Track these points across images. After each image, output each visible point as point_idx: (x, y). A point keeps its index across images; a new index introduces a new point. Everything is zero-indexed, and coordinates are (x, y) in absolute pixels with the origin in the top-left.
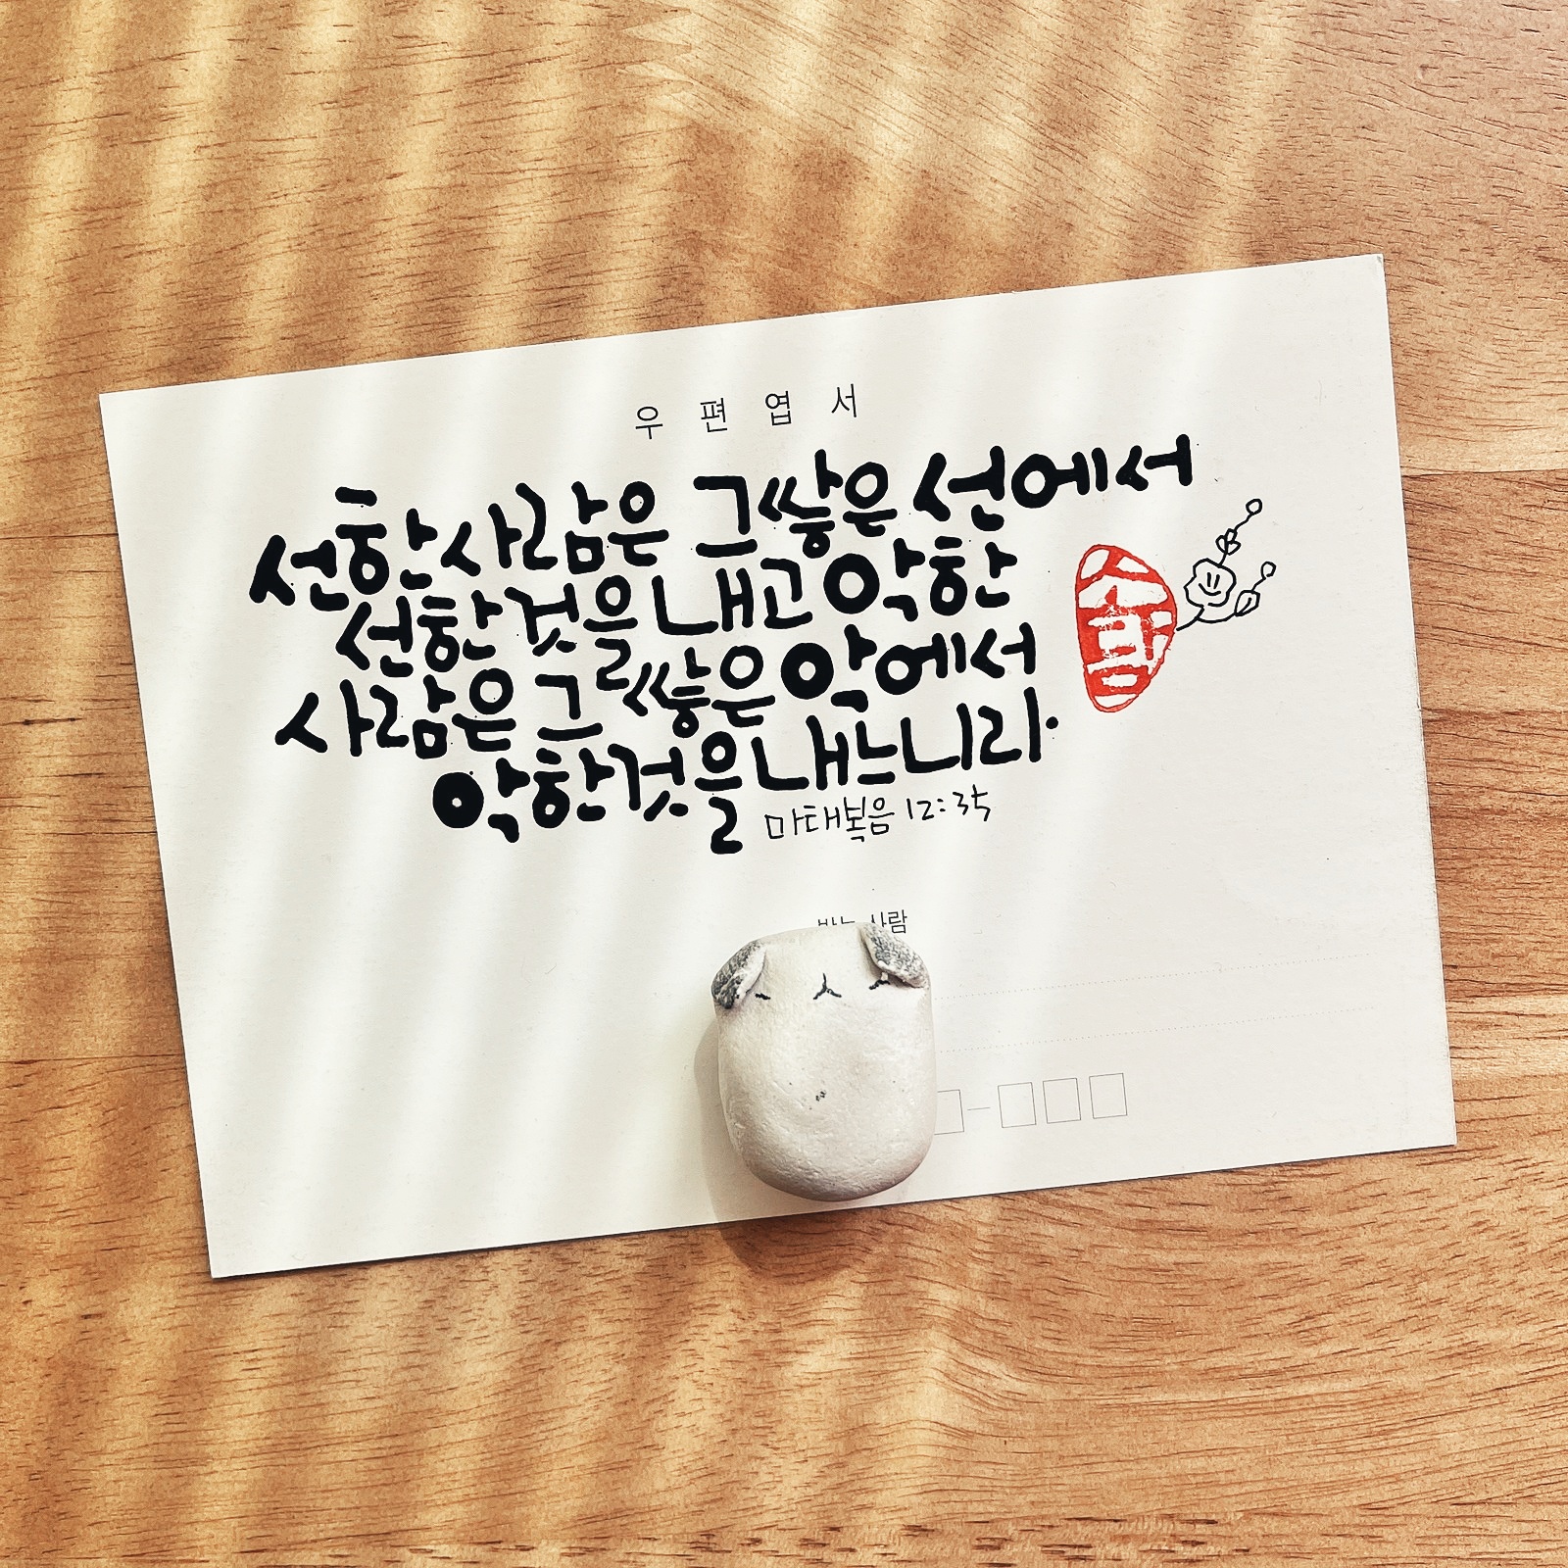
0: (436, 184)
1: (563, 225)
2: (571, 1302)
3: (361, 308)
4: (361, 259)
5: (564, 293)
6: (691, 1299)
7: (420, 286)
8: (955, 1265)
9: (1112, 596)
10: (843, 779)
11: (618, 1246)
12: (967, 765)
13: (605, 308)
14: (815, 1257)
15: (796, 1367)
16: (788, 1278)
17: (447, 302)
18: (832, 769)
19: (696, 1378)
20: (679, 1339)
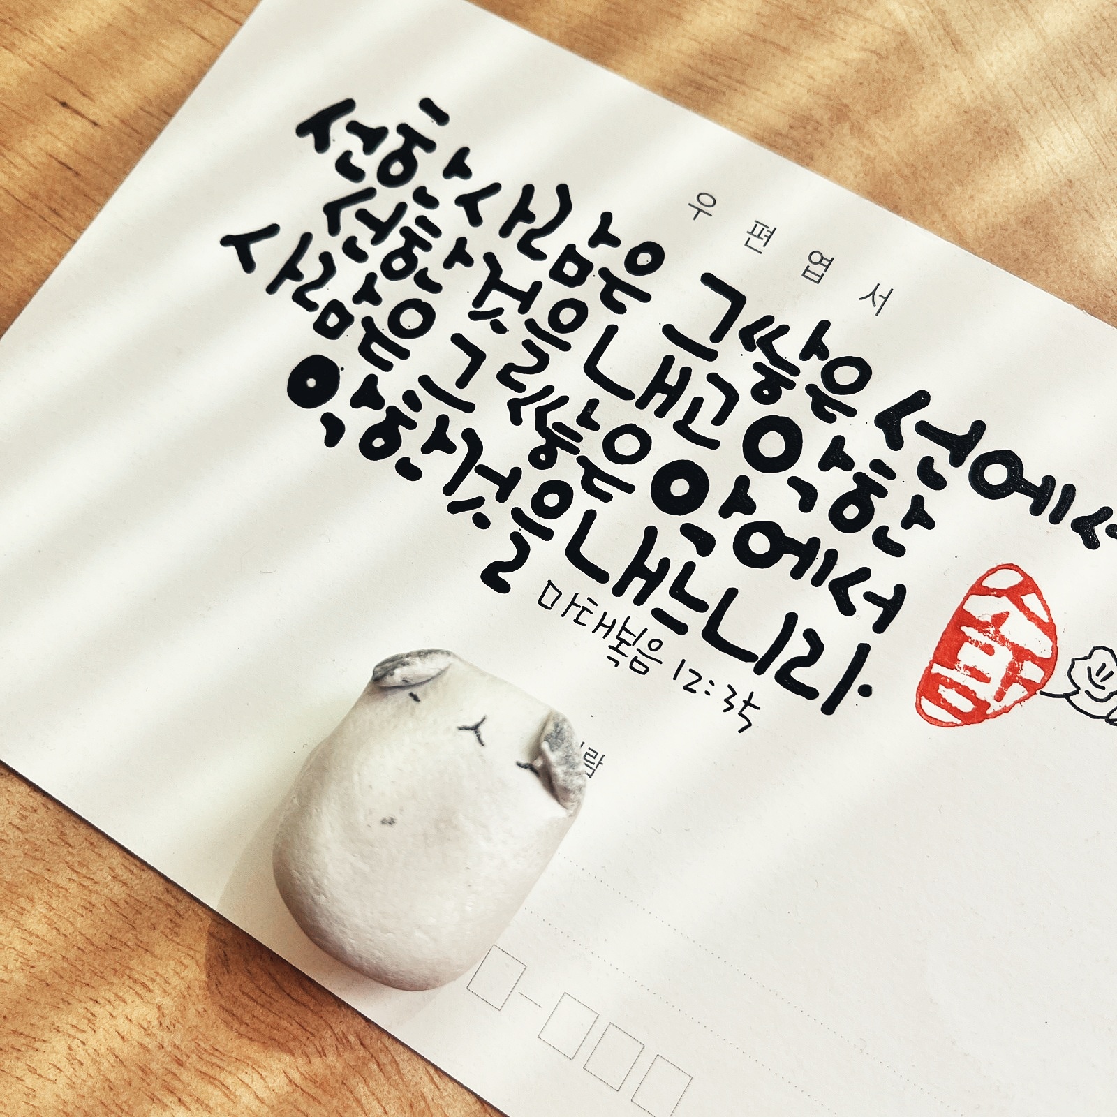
7: (607, 10)
9: (1000, 619)
10: (640, 600)
12: (760, 670)
13: (733, 112)
17: (616, 32)
18: (637, 584)
19: (74, 1046)
20: (91, 993)
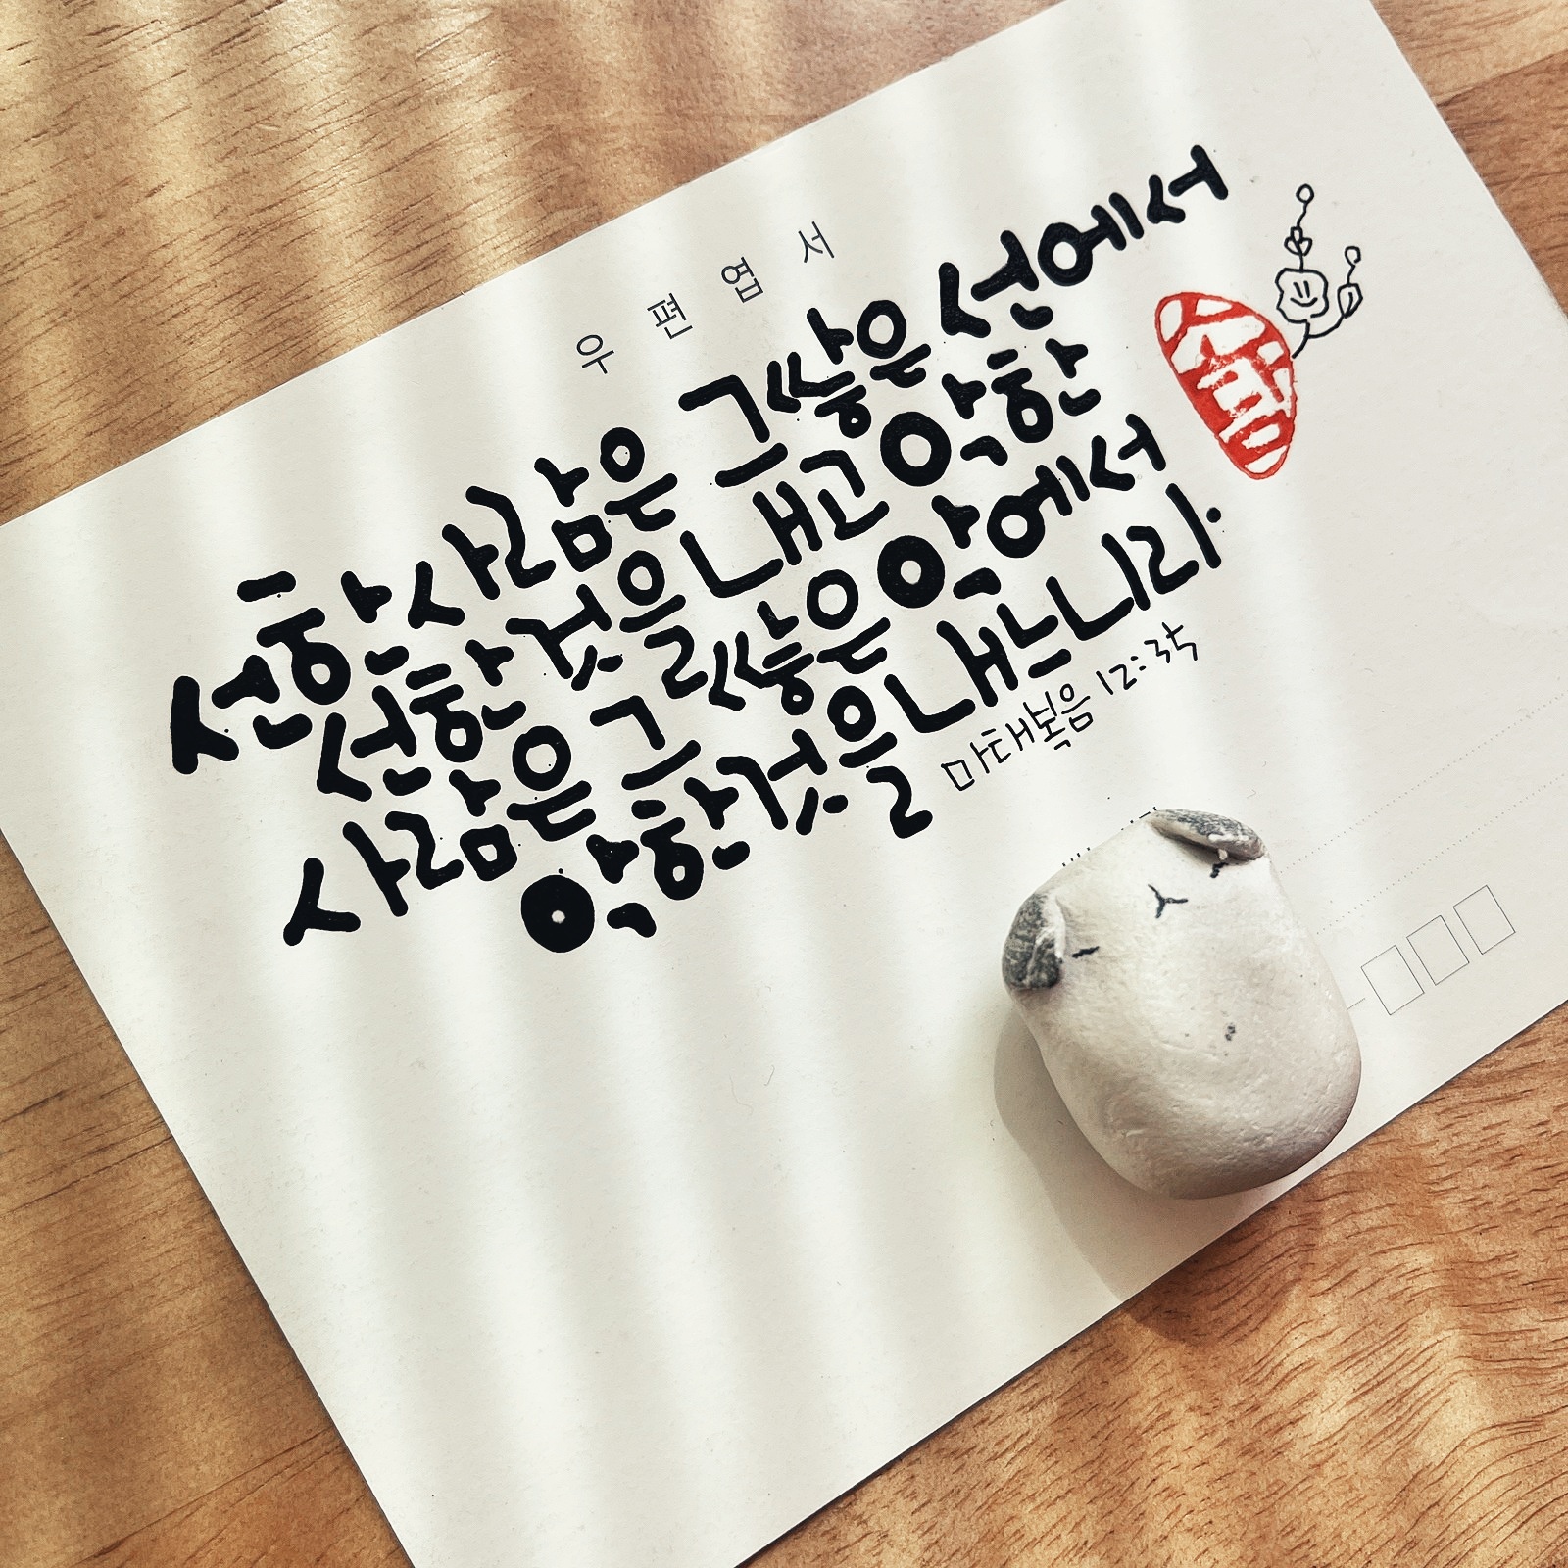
0: (212, 183)
1: (389, 175)
2: (988, 1507)
3: (176, 360)
4: (152, 302)
5: (424, 251)
6: (1132, 1421)
7: (242, 307)
8: (1418, 1212)
9: (1207, 347)
10: (1012, 682)
11: (1014, 1398)
12: (1145, 604)
13: (481, 250)
14: (1254, 1289)
15: (1299, 1445)
16: (1237, 1332)
17: (283, 314)
18: (993, 675)
19: (1190, 1525)
20: (1144, 1482)
